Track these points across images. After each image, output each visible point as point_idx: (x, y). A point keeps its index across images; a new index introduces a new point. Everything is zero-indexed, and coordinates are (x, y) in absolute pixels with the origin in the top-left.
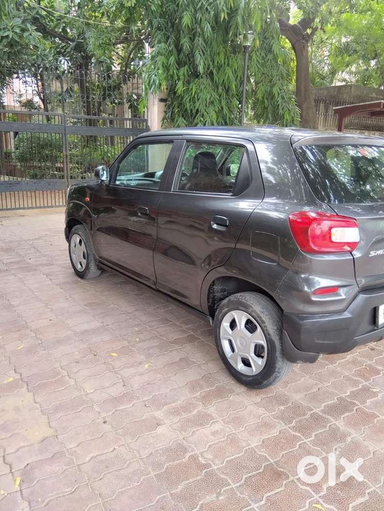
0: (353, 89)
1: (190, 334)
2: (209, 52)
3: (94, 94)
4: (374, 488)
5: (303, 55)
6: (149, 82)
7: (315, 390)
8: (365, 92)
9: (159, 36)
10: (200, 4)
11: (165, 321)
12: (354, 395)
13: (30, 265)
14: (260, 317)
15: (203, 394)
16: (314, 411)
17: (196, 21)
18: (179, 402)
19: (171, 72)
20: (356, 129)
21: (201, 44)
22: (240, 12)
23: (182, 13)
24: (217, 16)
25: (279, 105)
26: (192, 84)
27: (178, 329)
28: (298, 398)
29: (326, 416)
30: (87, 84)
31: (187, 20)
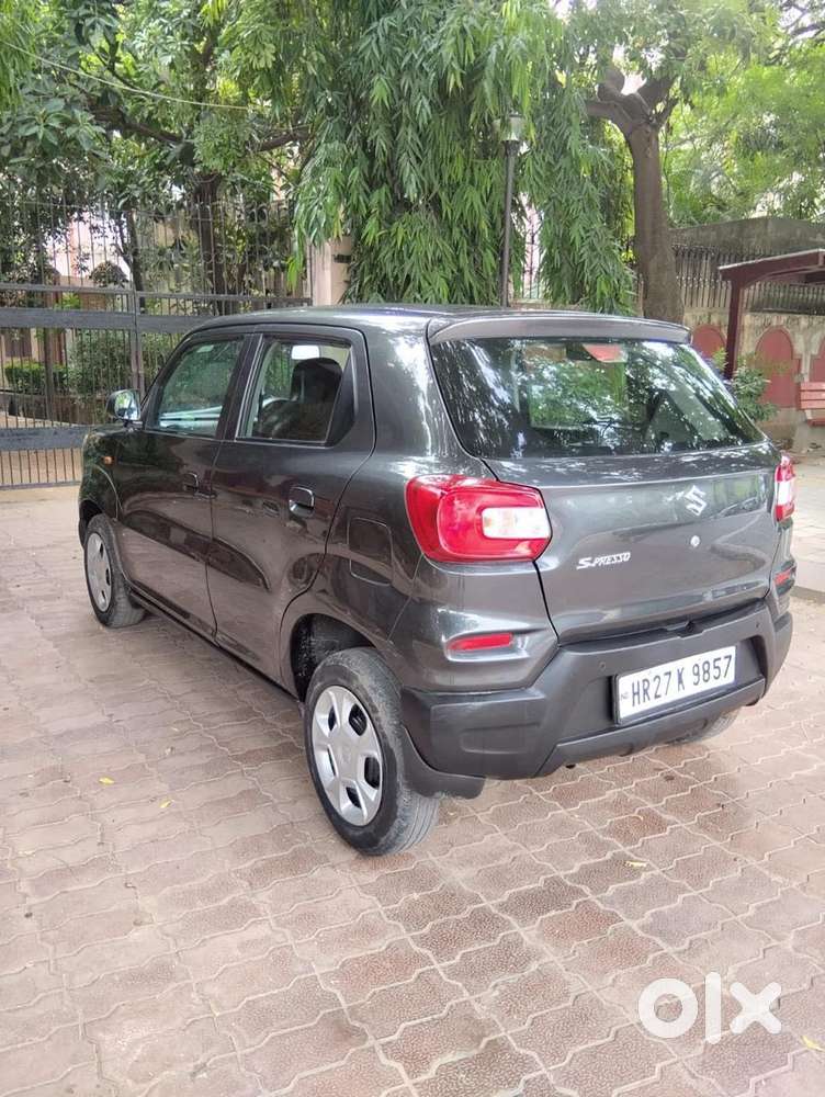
0: (770, 227)
1: (285, 741)
2: (430, 156)
3: (231, 251)
4: (544, 1071)
5: (647, 157)
6: (308, 220)
7: (504, 861)
8: (798, 233)
9: (330, 127)
10: (407, 58)
11: (246, 714)
12: (587, 874)
13: (14, 599)
14: (369, 699)
15: (260, 864)
16: (481, 905)
17: (400, 95)
18: (203, 880)
19: (354, 199)
20: (781, 312)
21: (412, 139)
22: (490, 71)
23: (370, 79)
24: (441, 82)
25: (583, 262)
26: (396, 223)
27: (266, 731)
28: (459, 876)
29: (506, 916)
30: (217, 230)
31: (379, 91)
